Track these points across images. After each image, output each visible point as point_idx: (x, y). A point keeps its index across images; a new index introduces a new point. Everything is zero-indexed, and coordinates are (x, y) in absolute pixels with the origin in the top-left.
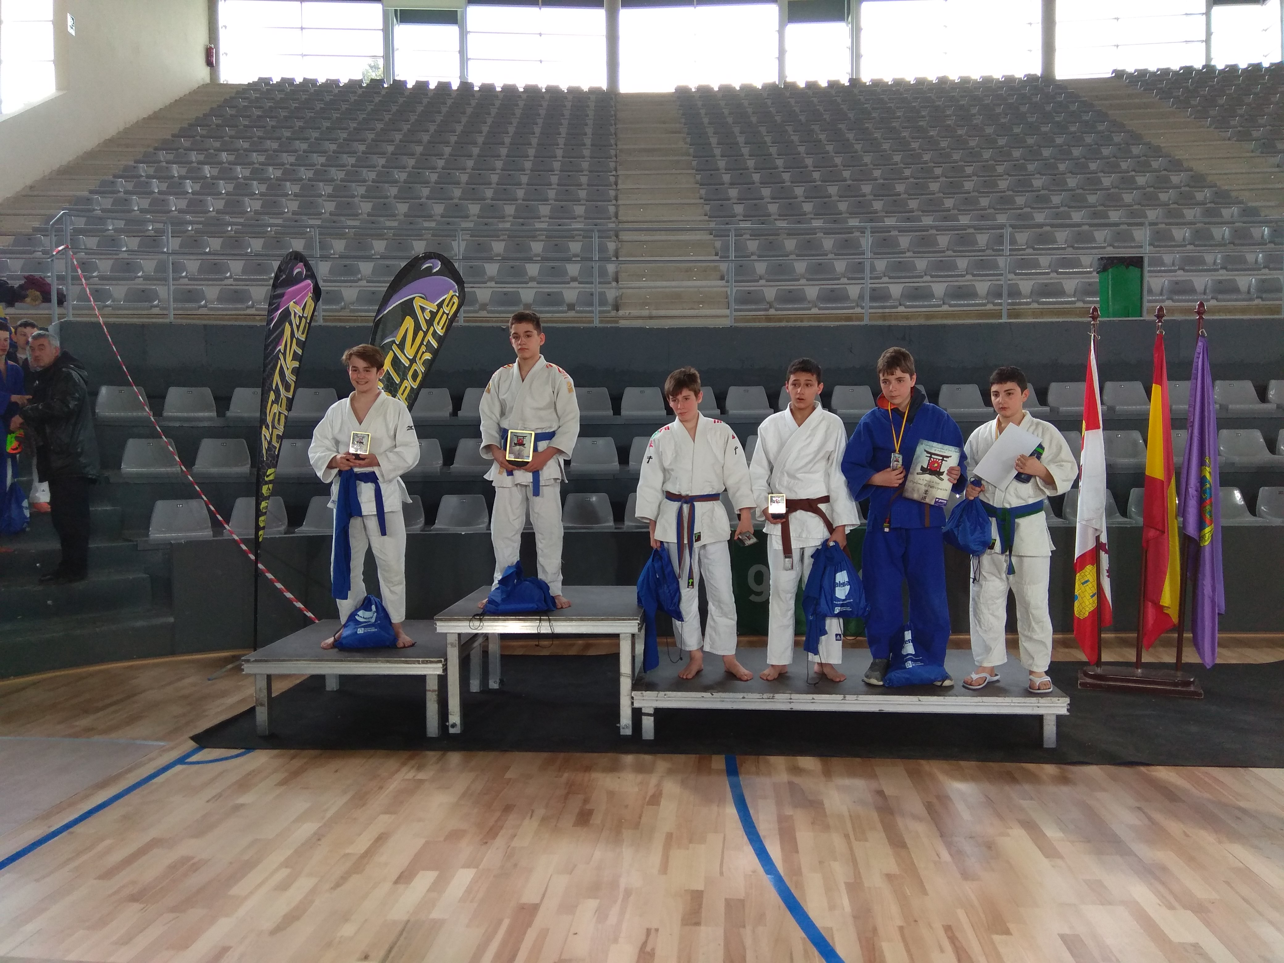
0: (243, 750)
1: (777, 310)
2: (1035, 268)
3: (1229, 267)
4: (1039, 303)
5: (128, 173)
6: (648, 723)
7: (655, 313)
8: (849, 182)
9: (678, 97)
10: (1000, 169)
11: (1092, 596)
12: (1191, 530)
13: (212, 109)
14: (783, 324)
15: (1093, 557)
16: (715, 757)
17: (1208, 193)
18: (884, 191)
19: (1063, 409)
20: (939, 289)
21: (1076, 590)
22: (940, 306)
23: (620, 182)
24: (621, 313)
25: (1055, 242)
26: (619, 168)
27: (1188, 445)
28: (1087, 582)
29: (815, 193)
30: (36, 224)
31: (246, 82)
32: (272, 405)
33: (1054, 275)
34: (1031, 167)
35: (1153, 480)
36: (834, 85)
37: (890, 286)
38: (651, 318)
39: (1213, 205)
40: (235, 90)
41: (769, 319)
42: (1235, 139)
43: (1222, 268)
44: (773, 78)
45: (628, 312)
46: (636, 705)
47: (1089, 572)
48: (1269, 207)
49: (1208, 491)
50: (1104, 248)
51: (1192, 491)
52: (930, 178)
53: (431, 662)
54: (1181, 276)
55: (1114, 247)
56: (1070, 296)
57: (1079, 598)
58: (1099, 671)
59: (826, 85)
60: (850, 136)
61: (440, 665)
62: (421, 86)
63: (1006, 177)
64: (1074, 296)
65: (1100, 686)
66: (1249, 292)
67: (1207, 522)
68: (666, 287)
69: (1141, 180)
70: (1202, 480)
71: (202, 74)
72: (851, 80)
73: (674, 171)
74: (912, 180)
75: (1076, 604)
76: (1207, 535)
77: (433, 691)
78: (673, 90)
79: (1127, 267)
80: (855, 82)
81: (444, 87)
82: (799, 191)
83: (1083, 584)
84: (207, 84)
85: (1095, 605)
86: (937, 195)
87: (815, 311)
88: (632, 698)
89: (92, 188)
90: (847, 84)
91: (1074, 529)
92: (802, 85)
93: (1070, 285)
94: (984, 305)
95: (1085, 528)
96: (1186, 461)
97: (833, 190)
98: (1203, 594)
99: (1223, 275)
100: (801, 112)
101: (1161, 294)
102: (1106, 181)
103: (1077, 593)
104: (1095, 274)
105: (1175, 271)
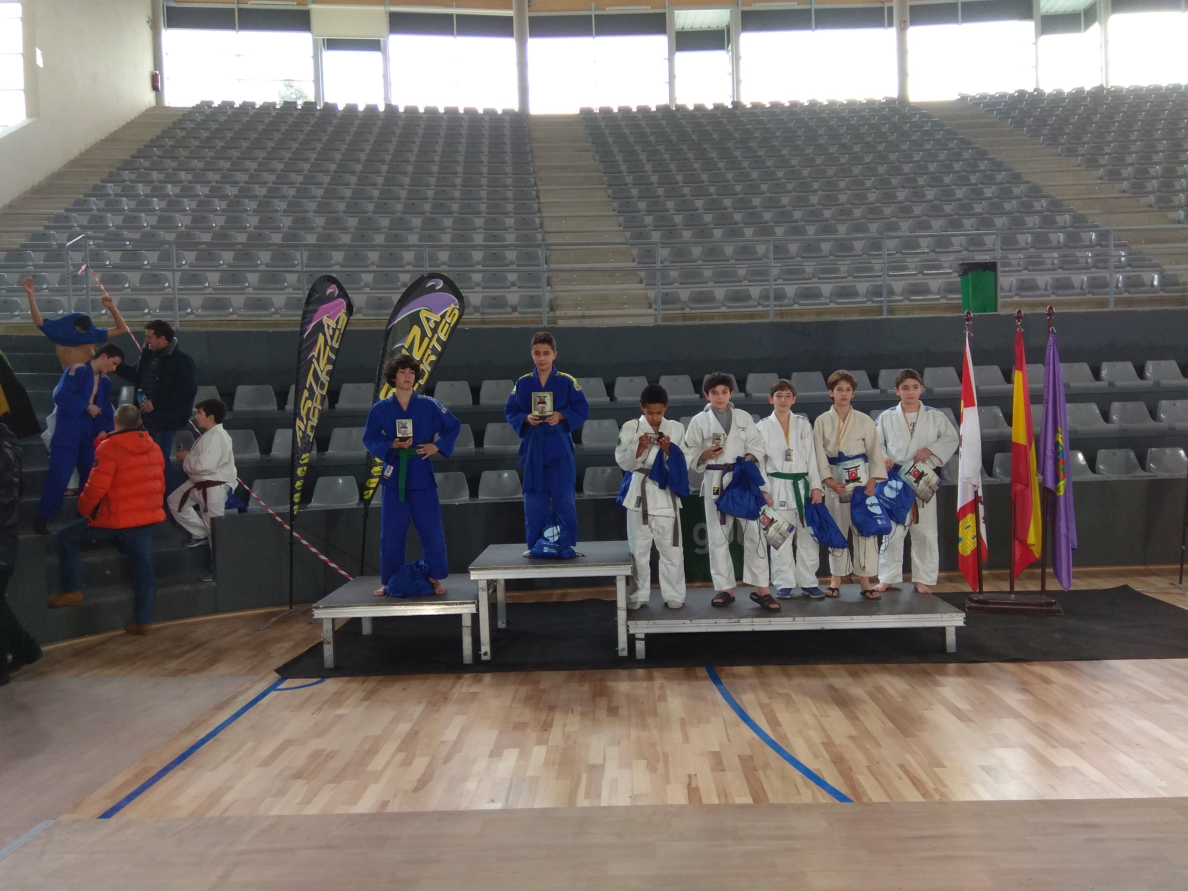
0: (319, 679)
1: (691, 309)
2: (904, 270)
3: (1065, 267)
4: (910, 301)
5: (98, 192)
6: (640, 646)
7: (587, 313)
8: (741, 196)
9: (584, 118)
10: (868, 183)
11: (973, 538)
12: (1050, 484)
13: (164, 131)
14: (698, 322)
15: (972, 507)
16: (698, 669)
17: (1044, 202)
18: (771, 203)
19: (937, 389)
20: (826, 289)
21: (960, 534)
22: (827, 304)
23: (541, 196)
24: (558, 313)
25: (919, 247)
26: (538, 183)
27: (1045, 417)
28: (968, 527)
29: (712, 206)
30: (23, 241)
31: (191, 106)
32: (306, 401)
33: (920, 276)
34: (895, 181)
35: (1018, 445)
36: (718, 107)
37: (785, 287)
38: (584, 317)
39: (1049, 213)
40: (182, 113)
41: (685, 317)
42: (1064, 154)
43: (1059, 268)
44: (664, 101)
45: (563, 312)
46: (631, 632)
47: (970, 519)
48: (1094, 214)
49: (1061, 452)
50: (961, 251)
51: (1049, 453)
52: (809, 192)
53: (467, 603)
54: (1025, 275)
55: (969, 251)
56: (933, 294)
57: (963, 540)
58: (981, 597)
59: (713, 107)
60: (738, 153)
61: (474, 606)
62: (351, 109)
63: (874, 190)
64: (938, 294)
65: (982, 609)
66: (1082, 288)
67: (1061, 478)
68: (594, 290)
69: (988, 192)
70: (1056, 444)
71: (149, 98)
72: (733, 103)
73: (588, 186)
74: (795, 194)
75: (960, 545)
76: (1062, 487)
77: (467, 627)
78: (578, 112)
79: (983, 271)
80: (736, 104)
81: (371, 110)
82: (699, 203)
83: (966, 528)
84: (154, 107)
85: (976, 545)
86: (816, 207)
87: (724, 309)
88: (628, 626)
89: (67, 206)
90: (730, 106)
91: (956, 487)
92: (691, 107)
93: (935, 284)
94: (864, 302)
95: (965, 484)
96: (1043, 429)
97: (728, 202)
98: (1060, 534)
99: (1060, 274)
100: (693, 132)
101: (1010, 291)
102: (959, 193)
103: (960, 535)
104: (956, 274)
105: (1020, 271)
